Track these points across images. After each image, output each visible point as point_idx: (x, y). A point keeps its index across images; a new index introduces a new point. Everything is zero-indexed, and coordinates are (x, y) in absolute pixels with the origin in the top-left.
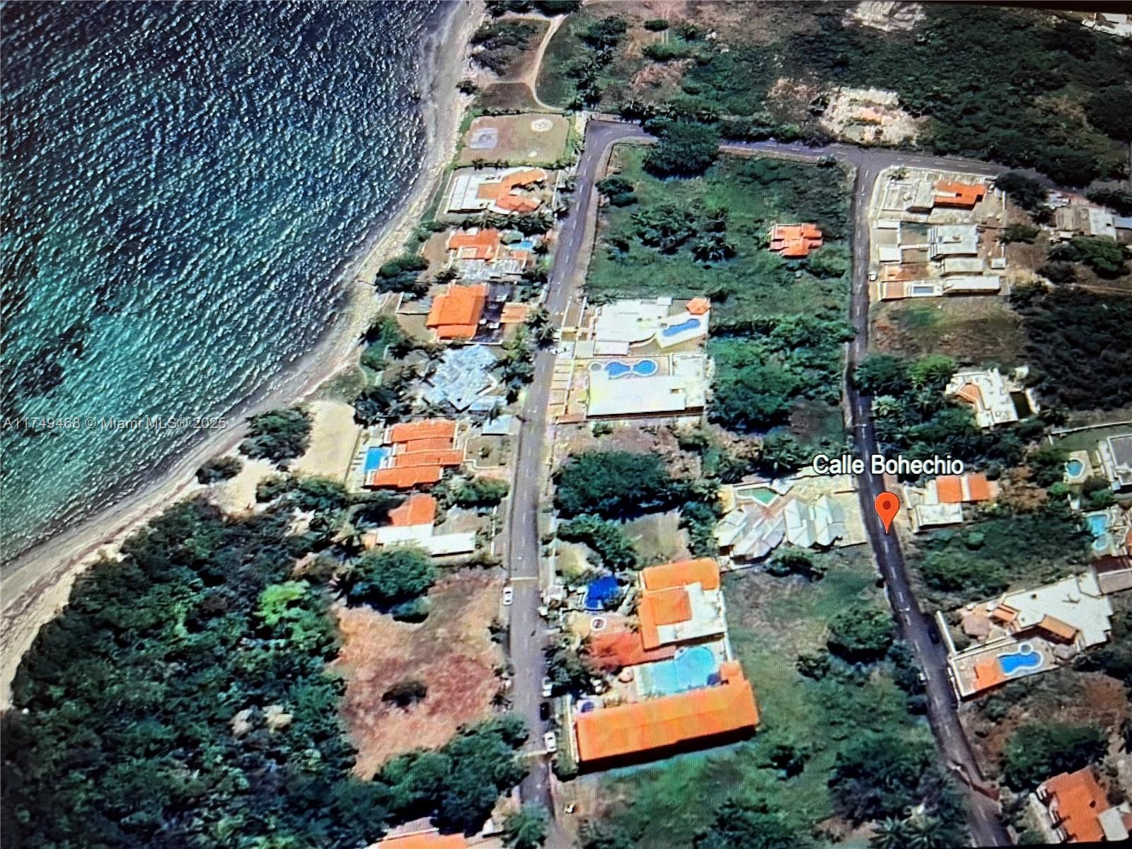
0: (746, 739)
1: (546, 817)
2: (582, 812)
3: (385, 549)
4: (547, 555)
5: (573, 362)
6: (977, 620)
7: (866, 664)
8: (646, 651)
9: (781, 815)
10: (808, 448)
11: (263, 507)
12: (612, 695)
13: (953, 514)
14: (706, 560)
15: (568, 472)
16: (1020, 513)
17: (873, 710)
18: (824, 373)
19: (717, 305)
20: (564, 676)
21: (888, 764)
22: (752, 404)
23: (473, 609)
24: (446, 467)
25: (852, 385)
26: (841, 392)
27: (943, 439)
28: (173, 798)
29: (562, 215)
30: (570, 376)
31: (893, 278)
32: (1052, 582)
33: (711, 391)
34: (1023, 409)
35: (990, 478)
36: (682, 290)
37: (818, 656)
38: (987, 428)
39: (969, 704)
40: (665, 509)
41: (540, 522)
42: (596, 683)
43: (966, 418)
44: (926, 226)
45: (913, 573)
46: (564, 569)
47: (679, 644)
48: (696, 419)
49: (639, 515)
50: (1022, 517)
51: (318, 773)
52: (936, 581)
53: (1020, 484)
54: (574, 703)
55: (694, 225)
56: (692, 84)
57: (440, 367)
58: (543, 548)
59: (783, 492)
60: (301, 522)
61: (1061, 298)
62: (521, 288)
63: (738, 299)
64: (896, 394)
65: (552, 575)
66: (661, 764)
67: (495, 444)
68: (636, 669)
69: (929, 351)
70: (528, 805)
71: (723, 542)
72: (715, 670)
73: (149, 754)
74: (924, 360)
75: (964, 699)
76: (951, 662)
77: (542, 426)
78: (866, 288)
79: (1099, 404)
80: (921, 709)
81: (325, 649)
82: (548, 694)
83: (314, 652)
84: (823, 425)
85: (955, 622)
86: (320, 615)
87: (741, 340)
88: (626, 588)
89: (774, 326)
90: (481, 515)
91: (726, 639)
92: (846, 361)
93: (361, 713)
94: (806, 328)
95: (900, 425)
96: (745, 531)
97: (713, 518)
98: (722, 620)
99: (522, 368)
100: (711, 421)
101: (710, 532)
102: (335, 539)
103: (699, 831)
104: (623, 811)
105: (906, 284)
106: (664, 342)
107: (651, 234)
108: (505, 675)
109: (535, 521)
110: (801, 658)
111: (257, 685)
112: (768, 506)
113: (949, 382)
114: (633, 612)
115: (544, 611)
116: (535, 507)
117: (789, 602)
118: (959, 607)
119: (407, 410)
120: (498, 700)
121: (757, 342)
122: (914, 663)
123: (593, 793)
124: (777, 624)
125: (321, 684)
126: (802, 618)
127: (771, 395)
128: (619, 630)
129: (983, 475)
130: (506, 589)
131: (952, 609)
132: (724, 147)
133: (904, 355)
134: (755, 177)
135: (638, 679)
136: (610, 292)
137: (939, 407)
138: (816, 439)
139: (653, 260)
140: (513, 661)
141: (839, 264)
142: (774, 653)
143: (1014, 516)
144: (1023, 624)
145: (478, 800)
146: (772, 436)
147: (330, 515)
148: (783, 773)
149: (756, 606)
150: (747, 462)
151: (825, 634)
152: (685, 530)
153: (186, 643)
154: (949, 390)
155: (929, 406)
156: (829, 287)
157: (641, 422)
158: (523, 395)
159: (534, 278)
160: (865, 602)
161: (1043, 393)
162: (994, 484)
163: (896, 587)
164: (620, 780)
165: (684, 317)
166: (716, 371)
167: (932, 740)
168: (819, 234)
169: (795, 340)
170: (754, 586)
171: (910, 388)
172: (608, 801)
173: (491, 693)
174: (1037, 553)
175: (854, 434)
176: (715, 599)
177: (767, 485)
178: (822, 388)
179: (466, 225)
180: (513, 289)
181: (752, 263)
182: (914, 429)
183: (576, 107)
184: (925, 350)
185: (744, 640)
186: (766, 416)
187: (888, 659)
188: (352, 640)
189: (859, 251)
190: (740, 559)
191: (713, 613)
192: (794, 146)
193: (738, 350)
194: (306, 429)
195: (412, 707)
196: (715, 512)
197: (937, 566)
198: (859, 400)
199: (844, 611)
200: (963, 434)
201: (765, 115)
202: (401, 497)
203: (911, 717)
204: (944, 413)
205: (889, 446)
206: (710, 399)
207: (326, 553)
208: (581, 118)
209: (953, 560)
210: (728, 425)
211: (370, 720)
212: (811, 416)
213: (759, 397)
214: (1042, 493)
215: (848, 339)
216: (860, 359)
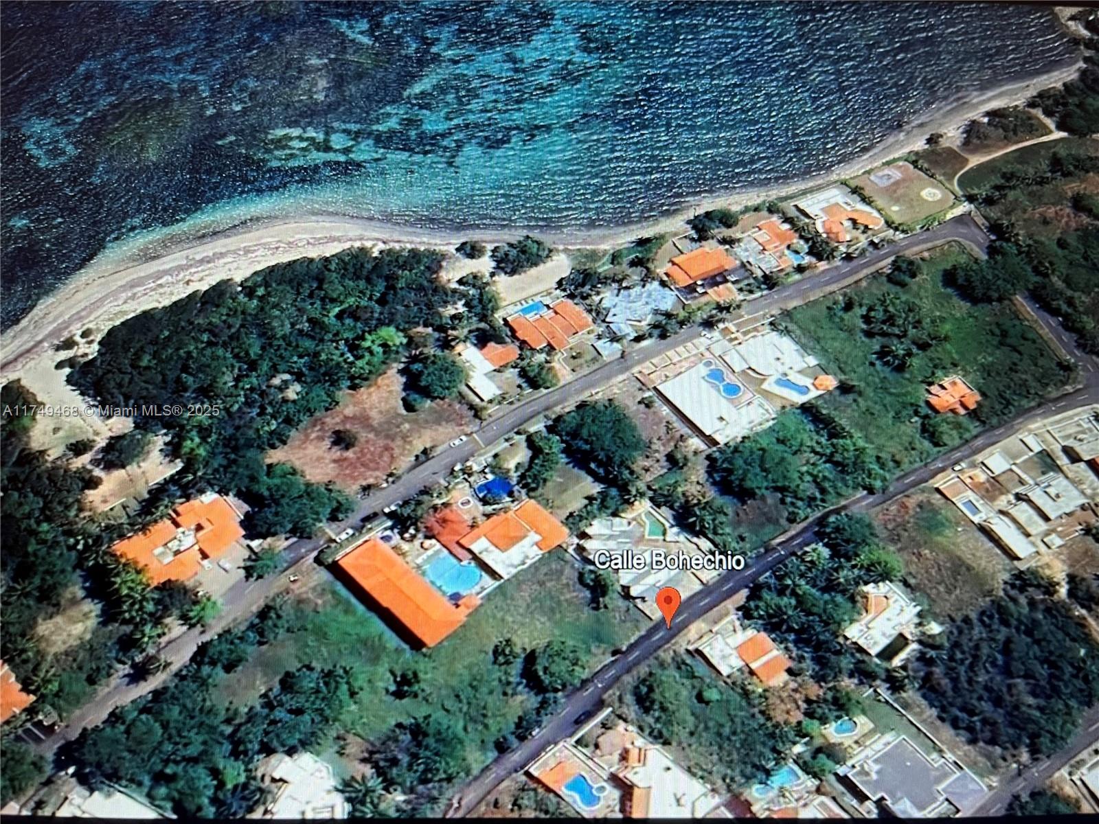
0: (412, 648)
1: (280, 568)
2: (293, 586)
3: (458, 359)
4: (507, 440)
5: (702, 349)
6: (617, 740)
7: (527, 686)
8: (458, 543)
9: (353, 707)
10: (728, 530)
11: (454, 285)
12: (406, 547)
13: (728, 664)
14: (566, 530)
15: (594, 407)
16: (762, 712)
17: (485, 716)
18: (818, 495)
19: (837, 393)
20: (407, 511)
21: (437, 754)
22: (746, 472)
23: (436, 430)
24: (549, 345)
25: (821, 522)
26: (807, 518)
27: (809, 613)
28: (210, 385)
29: (848, 258)
30: (687, 355)
31: (968, 481)
32: (694, 775)
33: (739, 439)
34: (889, 653)
35: (790, 671)
36: (833, 364)
37: (518, 650)
38: (846, 638)
39: (524, 778)
40: (597, 478)
41: (534, 420)
42: (412, 531)
43: (846, 617)
44: (1056, 468)
45: (643, 670)
46: (502, 456)
47: (475, 558)
48: (703, 446)
49: (581, 468)
50: (759, 716)
51: (259, 437)
52: (644, 690)
53: (797, 696)
54: (386, 529)
55: (912, 332)
56: (1071, 240)
57: (638, 289)
58: (512, 434)
59: (668, 539)
60: (454, 309)
61: (1054, 610)
62: (752, 281)
63: (855, 401)
64: (836, 553)
65: (493, 453)
66: (360, 608)
67: (589, 356)
68: (438, 546)
69: (900, 550)
70: (283, 554)
71: (589, 531)
72: (463, 593)
73: (236, 356)
74: (888, 553)
75: (528, 774)
76: (561, 744)
77: (627, 369)
78: (943, 470)
79: (943, 709)
80: (502, 748)
81: (357, 381)
82: (387, 510)
83: (352, 378)
84: (762, 525)
85: (605, 726)
86: (384, 363)
87: (811, 427)
88: (508, 499)
89: (844, 437)
90: (519, 386)
91: (497, 583)
92: (843, 503)
93: (318, 427)
94: (857, 457)
95: (802, 576)
96: (611, 537)
97: (610, 511)
98: (514, 571)
99: (673, 327)
100: (709, 457)
101: (595, 517)
102: (450, 332)
103: (314, 664)
104: (308, 609)
105: (969, 493)
106: (768, 385)
107: (877, 314)
108: (390, 479)
109: (532, 417)
110: (508, 641)
111: (311, 369)
112: (647, 537)
113: (876, 582)
114: (488, 516)
115: (457, 468)
116: (547, 409)
117: (559, 603)
118: (625, 720)
119: (586, 297)
120: (366, 489)
121: (816, 437)
122: (545, 720)
123: (312, 584)
124: (533, 607)
125: (329, 396)
126: (549, 619)
127: (766, 477)
128: (466, 517)
129: (790, 664)
130: (464, 438)
131: (620, 717)
132: (1019, 298)
133: (882, 536)
134: (1004, 334)
135: (430, 552)
136: (791, 327)
137: (843, 592)
138: (742, 530)
139: (850, 331)
140: (404, 478)
141: (951, 437)
142: (503, 620)
143: (756, 710)
144: (630, 776)
145: (275, 525)
146: (720, 501)
147: (469, 318)
148: (393, 688)
149: (542, 584)
150: (683, 500)
151: (539, 643)
152: (586, 502)
153: (326, 319)
154: (869, 588)
155: (840, 584)
156: (918, 446)
157: (674, 418)
158: (644, 343)
159: (769, 281)
160: (589, 651)
161: (921, 658)
162: (785, 677)
163: (618, 666)
164: (334, 593)
165: (805, 381)
166: (765, 431)
167: (475, 772)
168: (972, 406)
169: (838, 458)
170: (561, 572)
171: (849, 559)
172: (310, 595)
173: (371, 481)
174: (720, 748)
175: (767, 551)
176: (531, 555)
177: (667, 525)
178: (800, 503)
179: (787, 220)
180: (747, 278)
181: (902, 386)
182: (804, 586)
183: (972, 198)
184: (899, 545)
185: (504, 595)
186: (740, 486)
187: (540, 698)
188: (372, 389)
189: (979, 442)
190: (580, 549)
191: (516, 562)
192: (1067, 336)
193: (798, 431)
194: (535, 265)
195: (335, 448)
196: (617, 509)
197: (662, 682)
198: (808, 535)
199: (570, 643)
200: (827, 624)
201: (1083, 299)
202: (508, 340)
203: (491, 745)
204: (839, 598)
205: (772, 581)
206: (732, 444)
207: (436, 335)
208: (964, 208)
209: (676, 690)
210: (712, 469)
211: (313, 436)
212: (765, 514)
213: (758, 470)
214: (797, 716)
215: (871, 491)
216: (855, 510)
